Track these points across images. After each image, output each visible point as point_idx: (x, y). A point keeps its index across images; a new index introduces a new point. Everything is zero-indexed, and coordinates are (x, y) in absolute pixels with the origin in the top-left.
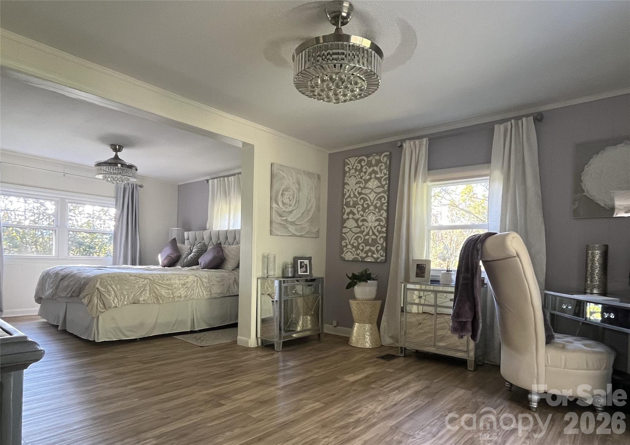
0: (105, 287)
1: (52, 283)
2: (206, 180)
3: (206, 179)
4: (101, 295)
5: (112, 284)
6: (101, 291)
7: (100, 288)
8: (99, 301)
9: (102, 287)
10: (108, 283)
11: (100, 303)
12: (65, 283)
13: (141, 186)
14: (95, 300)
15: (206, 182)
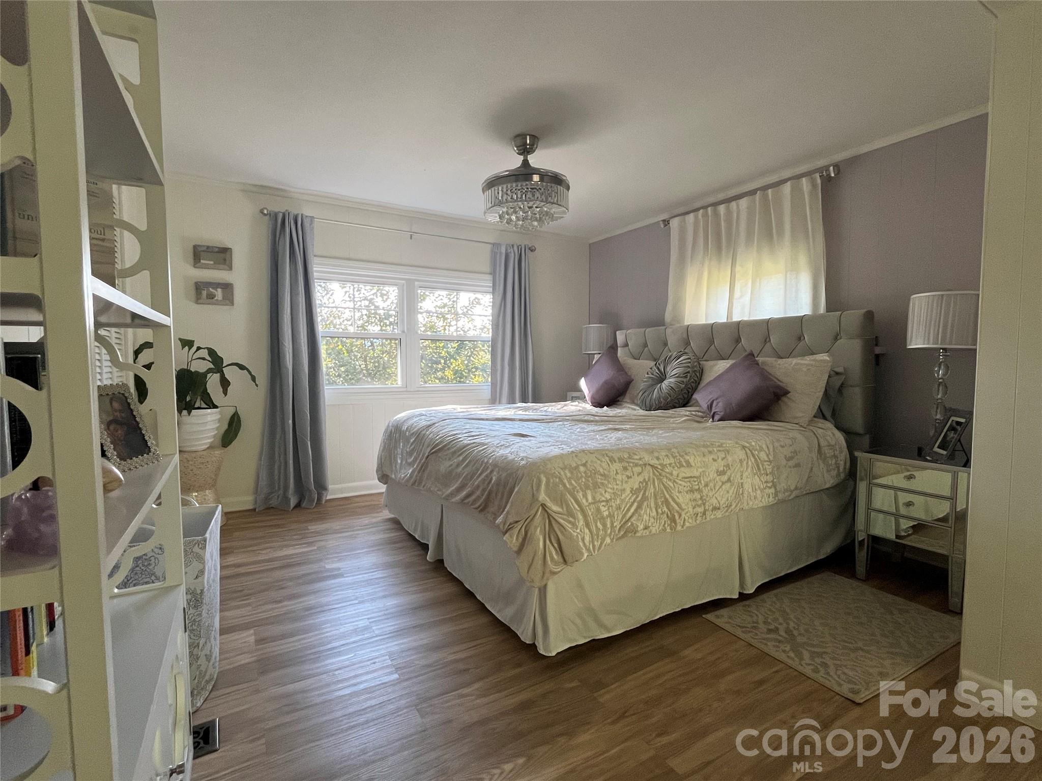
0: (562, 501)
1: (410, 454)
2: (664, 221)
3: (662, 219)
4: (553, 522)
5: (574, 488)
6: (553, 514)
7: (549, 504)
8: (548, 542)
9: (554, 500)
10: (564, 486)
11: (552, 548)
12: (444, 466)
13: (532, 250)
14: (539, 540)
15: (662, 226)
